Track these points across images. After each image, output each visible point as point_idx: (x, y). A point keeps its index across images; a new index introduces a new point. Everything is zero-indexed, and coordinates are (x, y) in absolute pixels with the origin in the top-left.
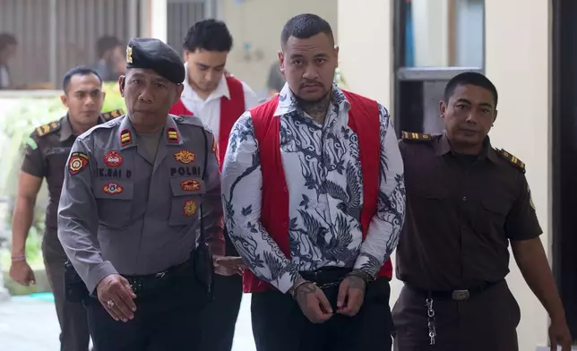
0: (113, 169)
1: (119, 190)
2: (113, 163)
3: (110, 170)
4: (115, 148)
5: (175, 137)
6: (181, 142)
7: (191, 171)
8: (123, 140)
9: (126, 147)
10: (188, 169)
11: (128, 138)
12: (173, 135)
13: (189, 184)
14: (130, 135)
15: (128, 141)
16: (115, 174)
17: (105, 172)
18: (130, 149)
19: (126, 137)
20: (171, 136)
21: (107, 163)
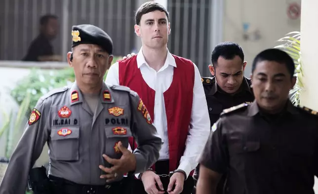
0: (65, 120)
1: (69, 132)
2: (64, 115)
3: (62, 121)
4: (66, 104)
5: (109, 97)
6: (113, 101)
7: (120, 121)
8: (73, 98)
9: (75, 103)
10: (118, 120)
11: (76, 97)
12: (107, 96)
13: (118, 130)
14: (78, 95)
15: (76, 99)
16: (66, 122)
17: (59, 122)
18: (77, 104)
19: (75, 96)
20: (106, 97)
21: (60, 116)
